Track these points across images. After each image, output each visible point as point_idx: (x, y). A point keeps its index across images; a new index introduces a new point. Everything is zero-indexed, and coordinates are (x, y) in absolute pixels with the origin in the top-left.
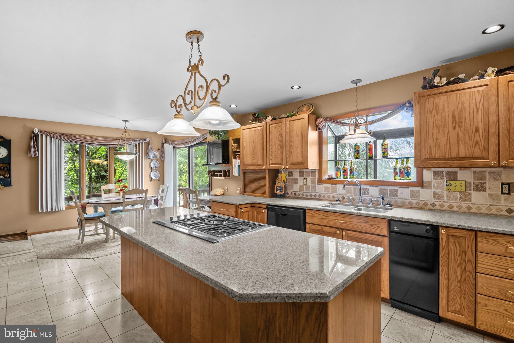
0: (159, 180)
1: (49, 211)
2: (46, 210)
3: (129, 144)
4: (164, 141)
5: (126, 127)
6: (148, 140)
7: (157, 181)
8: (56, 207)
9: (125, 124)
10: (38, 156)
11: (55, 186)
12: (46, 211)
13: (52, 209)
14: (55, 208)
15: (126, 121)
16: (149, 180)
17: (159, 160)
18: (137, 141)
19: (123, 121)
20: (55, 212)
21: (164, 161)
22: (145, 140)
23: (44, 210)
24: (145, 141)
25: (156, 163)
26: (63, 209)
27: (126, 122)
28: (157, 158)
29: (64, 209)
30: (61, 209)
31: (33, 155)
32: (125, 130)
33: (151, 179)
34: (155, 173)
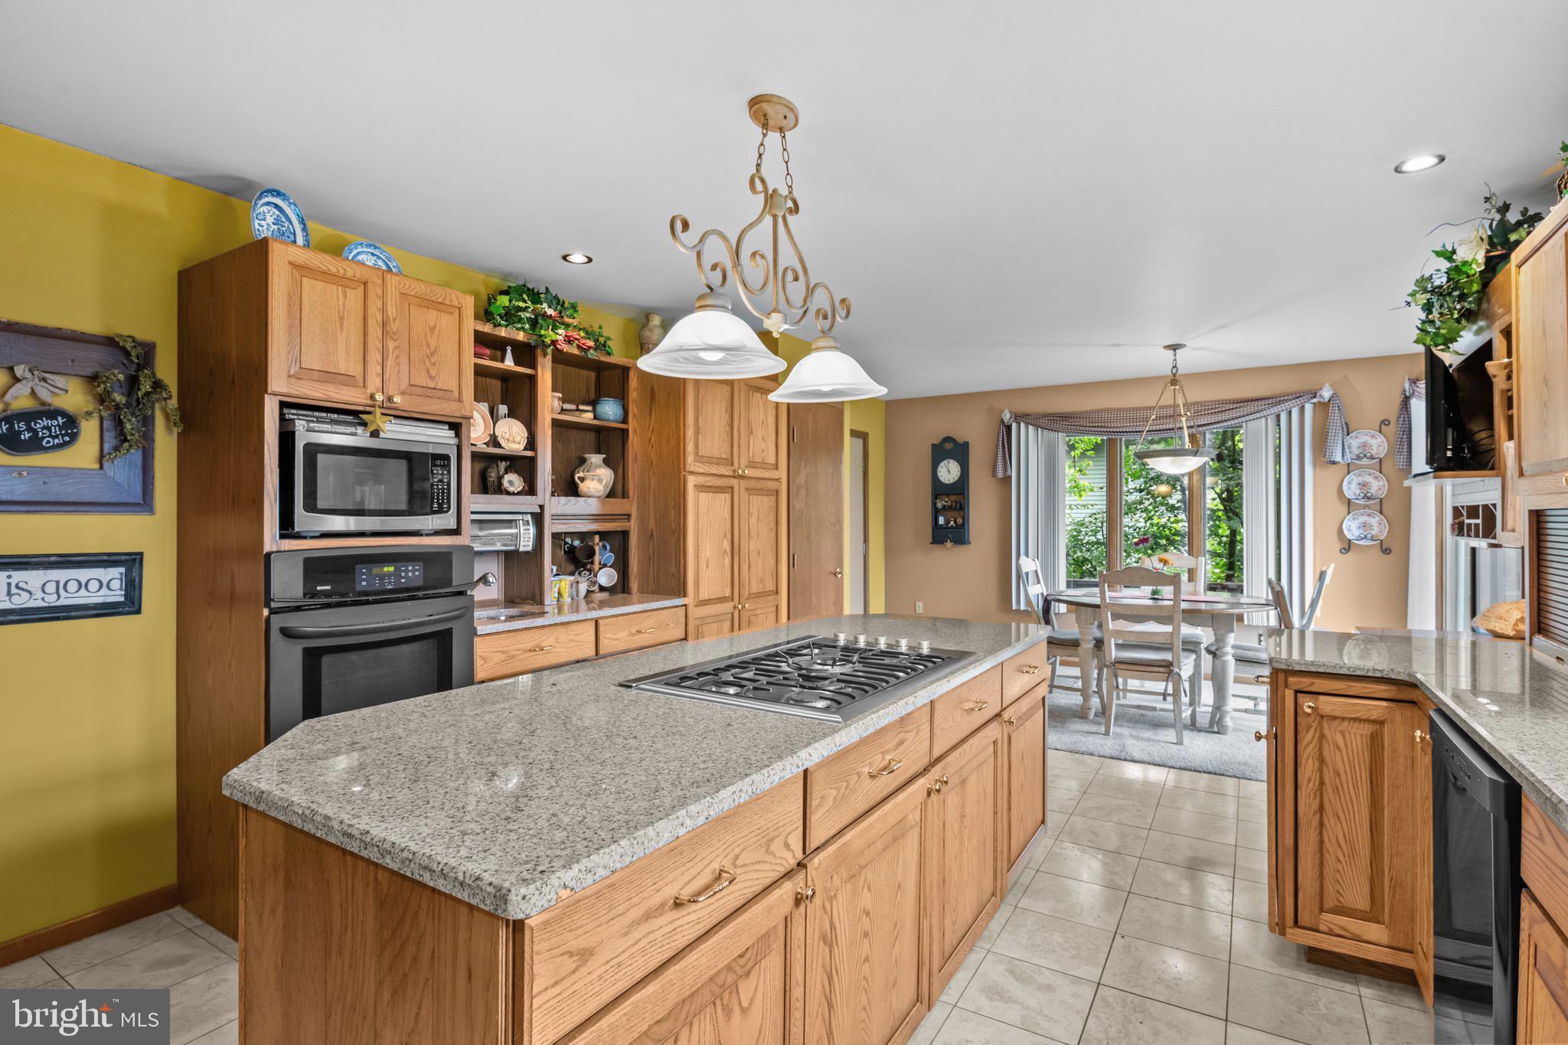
0: (1386, 550)
3: (1247, 418)
4: (1407, 386)
5: (1174, 367)
6: (1326, 394)
7: (1376, 551)
9: (1173, 358)
10: (1011, 477)
15: (1174, 348)
16: (1337, 546)
17: (1386, 466)
18: (1280, 402)
19: (1165, 347)
21: (1408, 471)
22: (1315, 397)
24: (1315, 400)
25: (1369, 478)
27: (1175, 350)
28: (1372, 458)
31: (1000, 474)
32: (1172, 377)
33: (1348, 546)
34: (1364, 519)
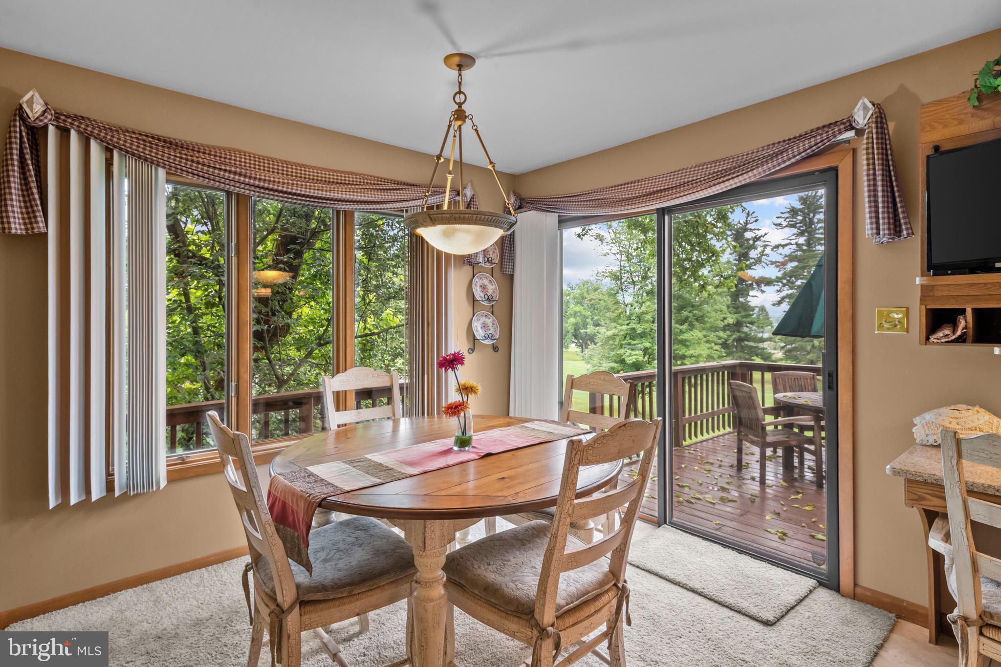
0: (495, 348)
1: (94, 497)
2: (80, 496)
5: (460, 92)
7: (491, 350)
8: (128, 479)
11: (125, 381)
12: (84, 498)
13: (110, 486)
14: (124, 480)
15: (462, 61)
16: (466, 346)
17: (497, 272)
20: (125, 497)
21: (511, 277)
23: (74, 498)
25: (486, 282)
26: (158, 484)
27: (460, 66)
29: (163, 483)
30: (150, 484)
33: (473, 345)
34: (483, 319)
